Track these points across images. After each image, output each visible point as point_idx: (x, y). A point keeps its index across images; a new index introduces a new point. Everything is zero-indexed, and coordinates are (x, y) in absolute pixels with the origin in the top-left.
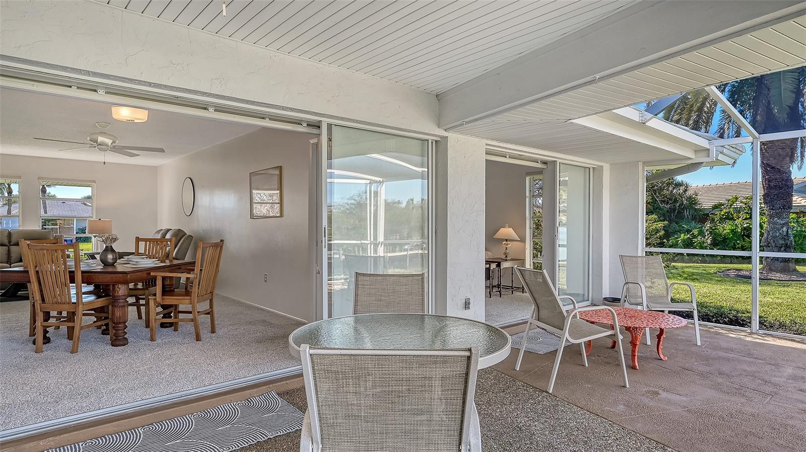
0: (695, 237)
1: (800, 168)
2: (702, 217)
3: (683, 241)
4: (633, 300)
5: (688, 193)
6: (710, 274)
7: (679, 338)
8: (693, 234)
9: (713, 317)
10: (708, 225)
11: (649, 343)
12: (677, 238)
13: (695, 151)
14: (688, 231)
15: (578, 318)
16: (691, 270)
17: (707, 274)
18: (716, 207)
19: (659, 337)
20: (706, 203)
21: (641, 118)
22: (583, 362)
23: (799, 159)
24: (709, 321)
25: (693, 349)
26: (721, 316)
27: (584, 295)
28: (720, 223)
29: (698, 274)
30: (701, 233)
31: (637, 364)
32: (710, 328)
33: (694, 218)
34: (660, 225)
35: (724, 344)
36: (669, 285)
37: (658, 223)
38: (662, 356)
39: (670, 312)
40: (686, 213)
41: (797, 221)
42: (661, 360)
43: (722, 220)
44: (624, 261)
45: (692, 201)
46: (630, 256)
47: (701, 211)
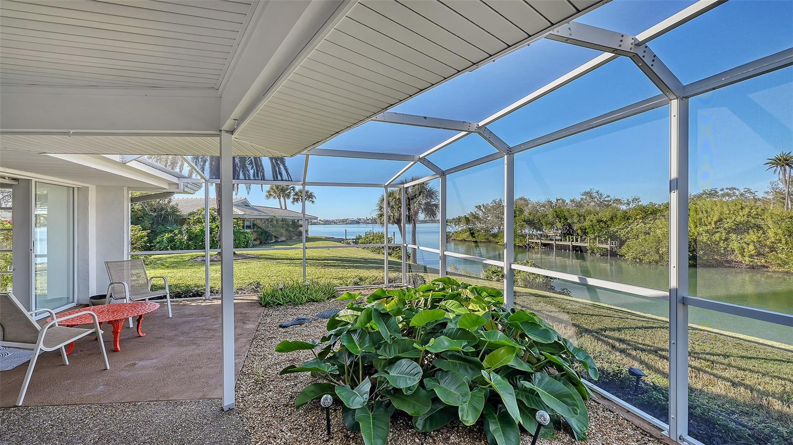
0: (176, 235)
1: (236, 194)
2: (182, 221)
3: (168, 238)
4: (118, 296)
5: (171, 204)
6: (185, 261)
7: (157, 315)
8: (175, 233)
9: (182, 294)
10: (185, 227)
11: (131, 326)
12: (163, 237)
13: (169, 184)
14: (171, 231)
15: (57, 326)
16: (172, 260)
17: (183, 262)
18: (190, 214)
19: (138, 321)
20: (184, 211)
21: (121, 160)
22: (63, 362)
23: (236, 189)
24: (180, 297)
25: (167, 321)
26: (188, 292)
27: (68, 298)
28: (193, 225)
29: (176, 262)
30: (181, 232)
31: (118, 347)
32: (180, 302)
33: (176, 222)
34: (145, 233)
35: (188, 312)
36: (149, 279)
37: (142, 232)
38: (141, 334)
39: (149, 299)
40: (170, 218)
41: (237, 224)
42: (141, 336)
43: (195, 223)
44: (109, 266)
45: (174, 210)
46: (115, 262)
47: (181, 216)
